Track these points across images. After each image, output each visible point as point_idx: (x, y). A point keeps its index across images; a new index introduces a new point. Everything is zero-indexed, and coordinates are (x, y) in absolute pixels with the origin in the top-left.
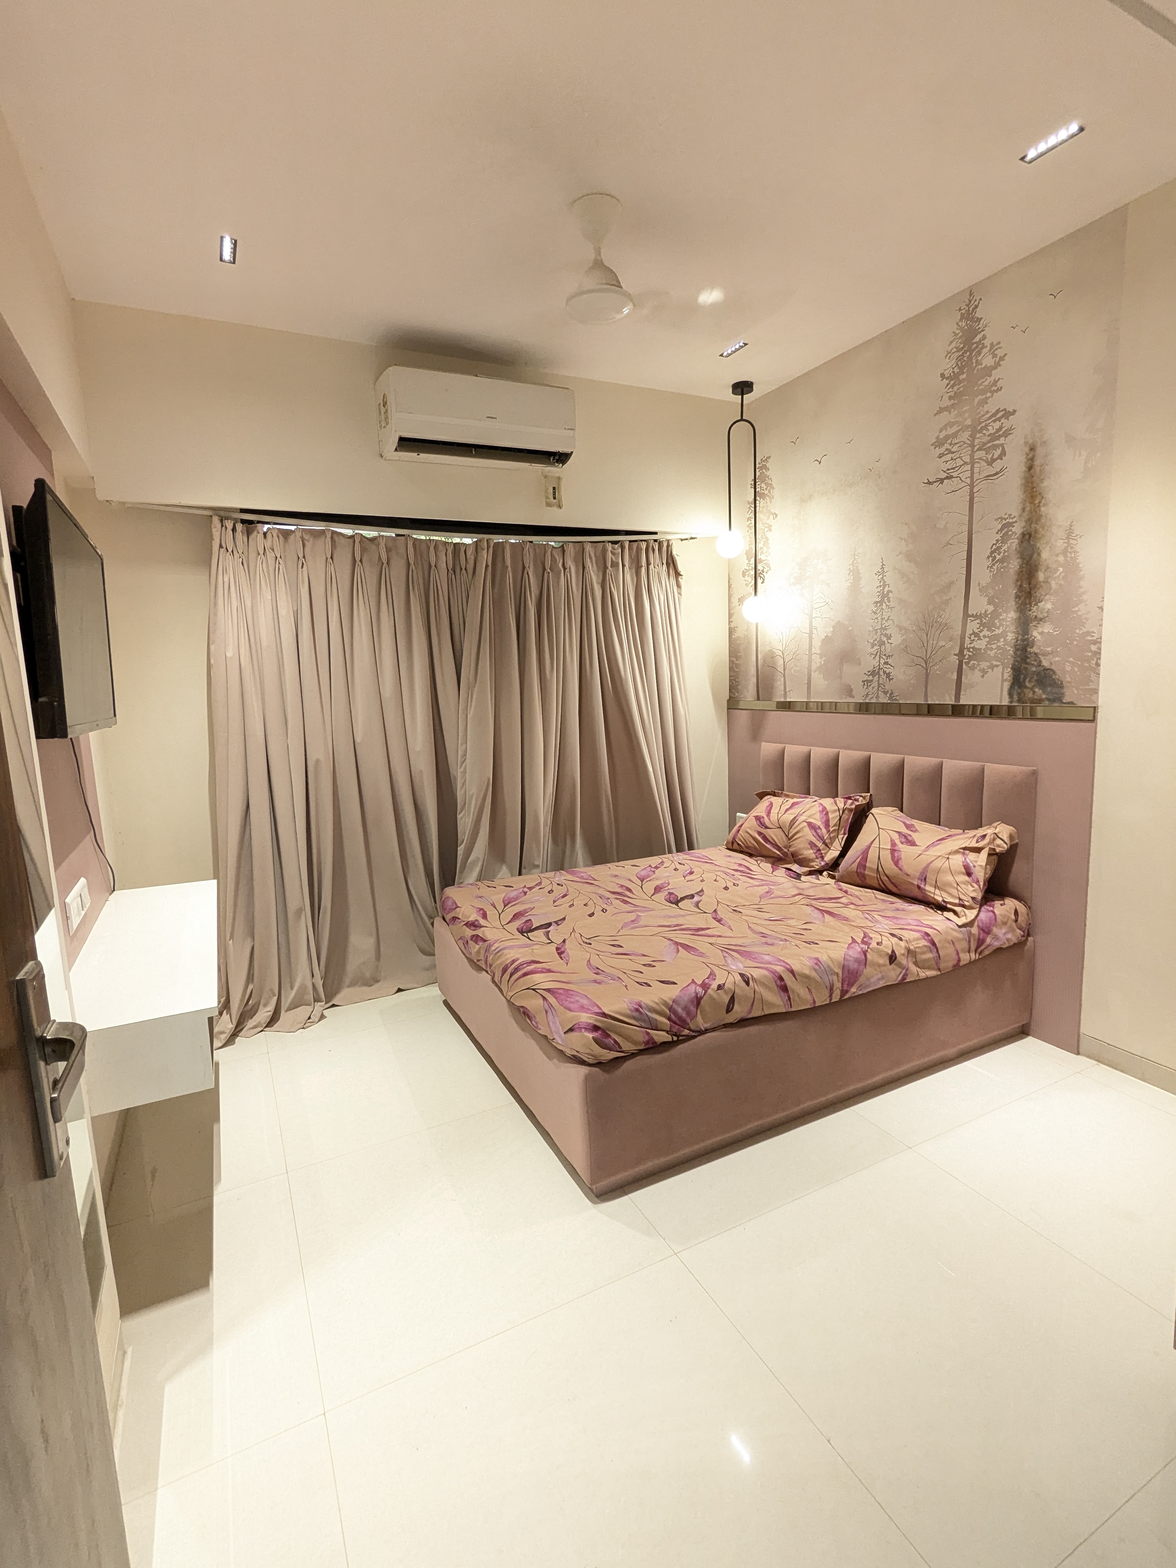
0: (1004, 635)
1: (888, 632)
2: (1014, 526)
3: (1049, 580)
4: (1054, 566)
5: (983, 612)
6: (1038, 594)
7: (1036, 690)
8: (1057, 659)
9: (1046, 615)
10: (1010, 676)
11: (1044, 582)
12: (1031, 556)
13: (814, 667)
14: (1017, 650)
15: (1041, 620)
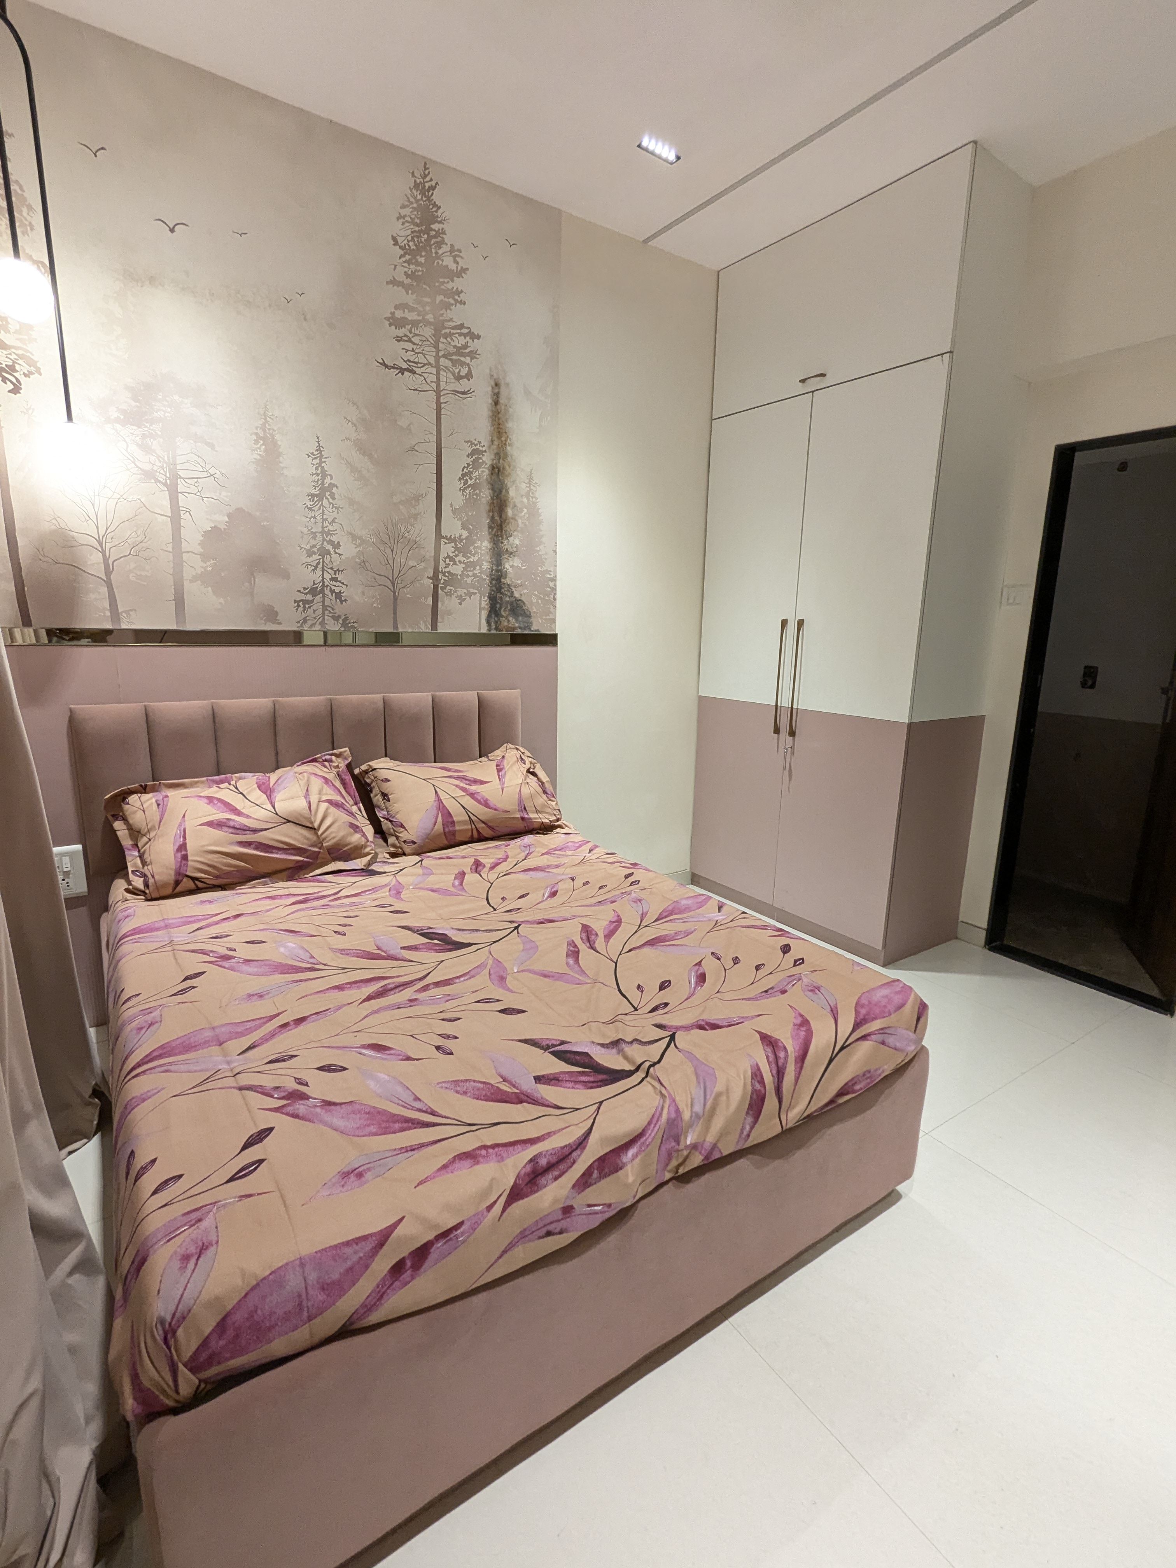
0: (479, 563)
1: (334, 539)
2: (483, 455)
3: (517, 518)
4: (519, 505)
5: (457, 536)
6: (507, 528)
7: (511, 619)
8: (526, 591)
9: (515, 549)
10: (487, 604)
11: (512, 518)
12: (501, 491)
13: (188, 573)
14: (493, 579)
15: (511, 553)
